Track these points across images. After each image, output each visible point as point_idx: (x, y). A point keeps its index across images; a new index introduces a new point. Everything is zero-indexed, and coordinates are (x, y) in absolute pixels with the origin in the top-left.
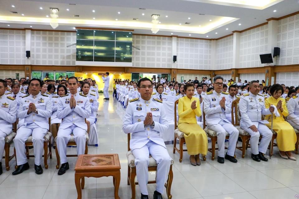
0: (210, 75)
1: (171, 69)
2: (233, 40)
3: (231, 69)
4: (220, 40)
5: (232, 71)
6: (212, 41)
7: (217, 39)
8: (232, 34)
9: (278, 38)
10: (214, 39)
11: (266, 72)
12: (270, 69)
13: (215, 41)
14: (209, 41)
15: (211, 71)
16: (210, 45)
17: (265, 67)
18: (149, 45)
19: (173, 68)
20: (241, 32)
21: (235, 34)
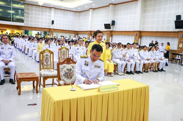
0: (75, 34)
1: (50, 29)
2: (89, 14)
3: (87, 31)
4: (82, 12)
5: (87, 33)
6: (77, 13)
7: (80, 12)
8: (89, 10)
9: (114, 15)
10: (78, 12)
11: (107, 34)
12: (109, 32)
13: (78, 13)
14: (75, 12)
15: (75, 31)
16: (75, 15)
17: (106, 31)
18: (35, 12)
19: (51, 28)
20: (94, 9)
21: (91, 10)
